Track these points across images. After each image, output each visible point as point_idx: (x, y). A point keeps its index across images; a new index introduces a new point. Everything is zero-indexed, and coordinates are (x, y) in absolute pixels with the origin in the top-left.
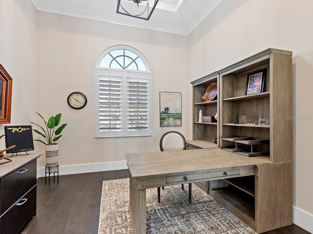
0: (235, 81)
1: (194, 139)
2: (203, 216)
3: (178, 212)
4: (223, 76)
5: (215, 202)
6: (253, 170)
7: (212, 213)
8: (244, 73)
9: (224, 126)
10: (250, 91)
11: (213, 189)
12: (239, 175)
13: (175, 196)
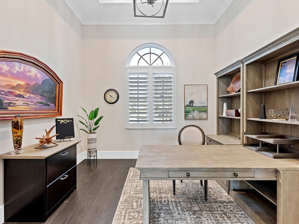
0: (264, 69)
1: (218, 134)
2: (217, 217)
3: (191, 208)
4: (247, 65)
5: (234, 204)
6: (274, 174)
7: (228, 215)
8: (274, 59)
9: (248, 121)
10: (281, 80)
11: (234, 190)
12: (254, 178)
13: (192, 191)
